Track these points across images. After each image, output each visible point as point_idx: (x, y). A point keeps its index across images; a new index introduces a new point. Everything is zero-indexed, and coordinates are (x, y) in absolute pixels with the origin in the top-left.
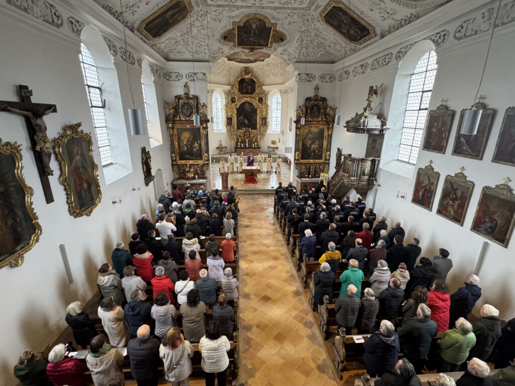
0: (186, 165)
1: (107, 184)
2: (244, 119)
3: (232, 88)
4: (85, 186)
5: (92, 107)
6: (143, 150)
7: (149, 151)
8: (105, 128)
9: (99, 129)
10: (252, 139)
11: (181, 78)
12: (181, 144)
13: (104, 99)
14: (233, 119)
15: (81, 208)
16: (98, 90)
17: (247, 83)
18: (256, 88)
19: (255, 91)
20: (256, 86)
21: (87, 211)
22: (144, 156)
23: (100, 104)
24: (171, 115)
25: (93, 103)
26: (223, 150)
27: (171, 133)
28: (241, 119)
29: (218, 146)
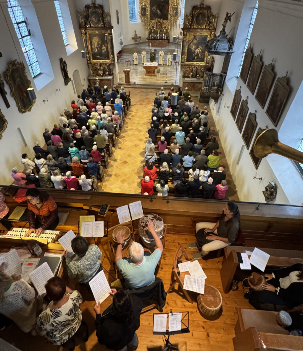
0: (97, 64)
1: (38, 91)
2: (157, 9)
4: (25, 95)
5: (22, 37)
6: (61, 60)
7: (65, 61)
8: (33, 50)
9: (29, 52)
10: (164, 30)
12: (93, 47)
13: (29, 29)
14: (147, 9)
15: (25, 108)
16: (24, 24)
21: (28, 109)
22: (62, 65)
23: (27, 33)
24: (83, 23)
25: (22, 35)
26: (138, 40)
27: (85, 38)
28: (154, 9)
29: (133, 37)
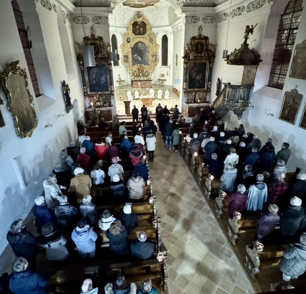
2: (138, 56)
3: (128, 30)
4: (25, 113)
6: (63, 83)
10: (145, 73)
11: (88, 22)
12: (91, 79)
13: (30, 40)
14: (129, 56)
15: (24, 131)
16: (25, 33)
17: (139, 26)
18: (147, 30)
19: (146, 32)
20: (147, 27)
21: (29, 133)
22: (64, 88)
23: (27, 45)
26: (122, 83)
27: (82, 70)
28: (135, 57)
29: (118, 80)
